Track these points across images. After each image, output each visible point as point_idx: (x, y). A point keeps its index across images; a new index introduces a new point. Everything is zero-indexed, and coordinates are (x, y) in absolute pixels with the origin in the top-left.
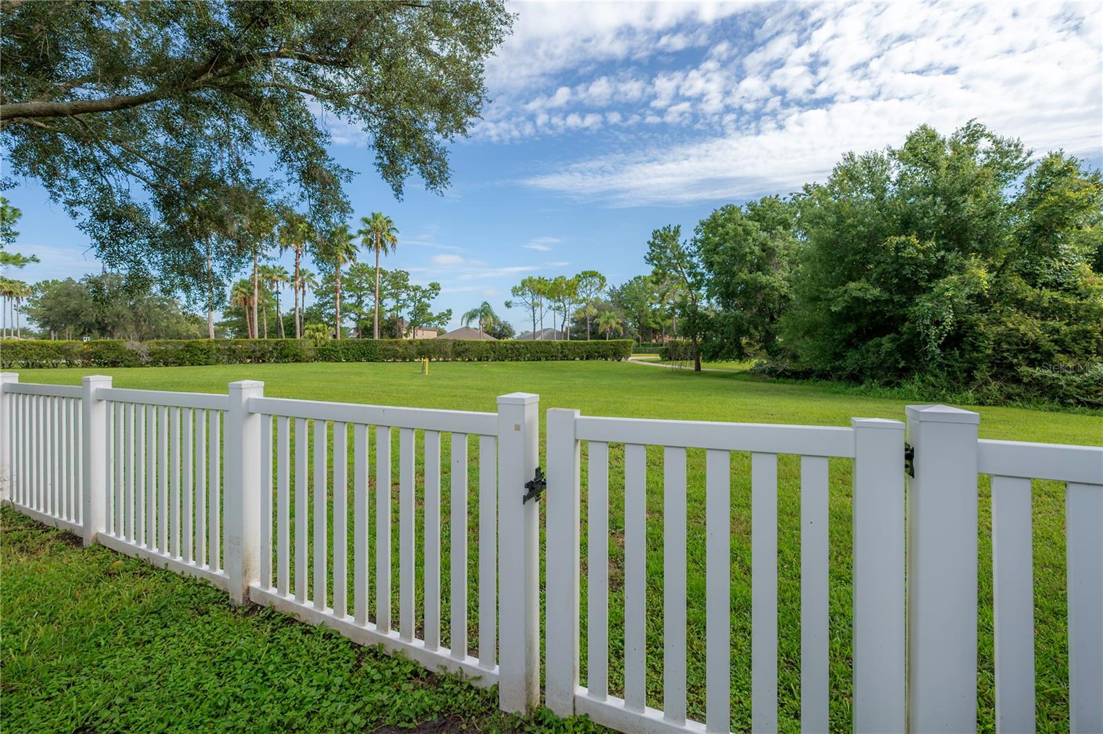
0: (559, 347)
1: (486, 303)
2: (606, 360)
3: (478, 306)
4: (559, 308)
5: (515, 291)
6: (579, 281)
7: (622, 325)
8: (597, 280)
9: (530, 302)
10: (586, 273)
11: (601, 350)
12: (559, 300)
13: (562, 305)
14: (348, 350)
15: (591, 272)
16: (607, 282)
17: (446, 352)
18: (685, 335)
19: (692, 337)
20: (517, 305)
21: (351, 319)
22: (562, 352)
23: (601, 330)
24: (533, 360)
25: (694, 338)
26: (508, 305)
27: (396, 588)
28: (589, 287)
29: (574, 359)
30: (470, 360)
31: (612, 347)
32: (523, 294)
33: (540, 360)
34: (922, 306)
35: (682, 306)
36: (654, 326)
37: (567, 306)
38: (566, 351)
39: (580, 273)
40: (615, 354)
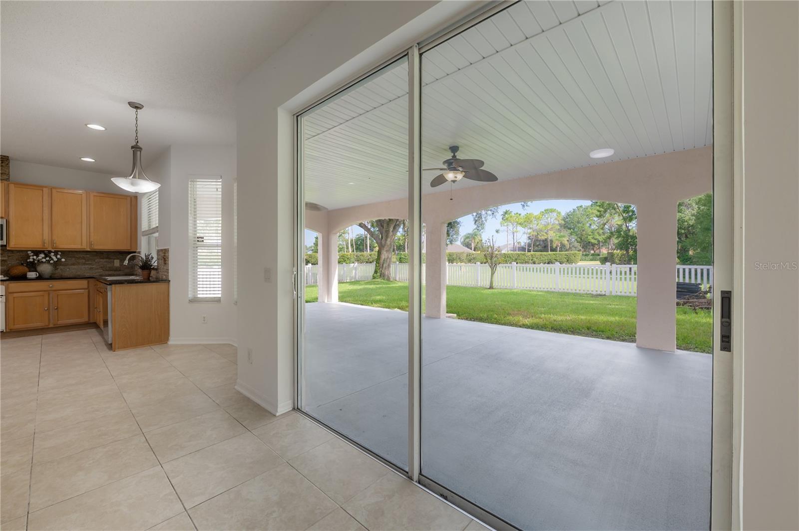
0: (530, 257)
5: (501, 223)
6: (543, 215)
7: (568, 241)
8: (555, 214)
9: (511, 229)
10: (547, 210)
11: (558, 258)
12: (530, 228)
15: (550, 209)
17: (463, 259)
18: (621, 249)
19: (626, 250)
22: (532, 260)
23: (554, 245)
25: (627, 251)
26: (497, 231)
28: (549, 219)
31: (565, 256)
32: (506, 225)
35: (619, 231)
36: (593, 241)
38: (535, 259)
39: (543, 210)
40: (568, 261)
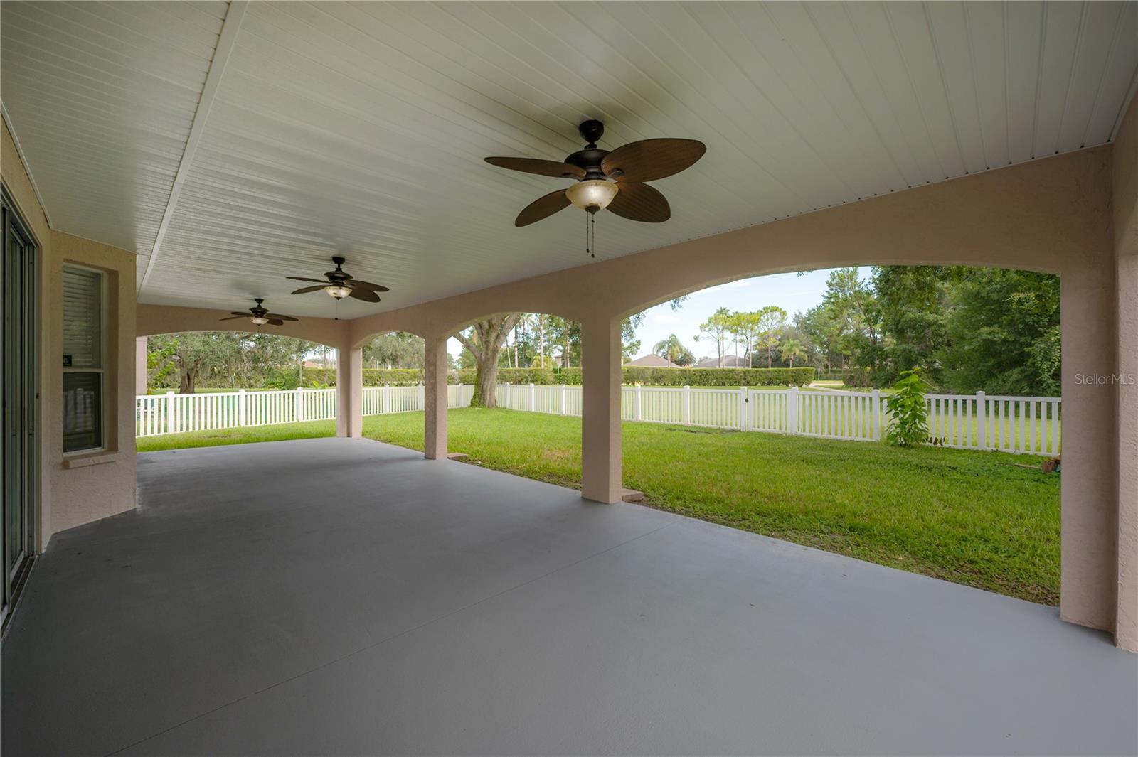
0: (742, 374)
1: (673, 335)
2: (787, 385)
3: (666, 338)
4: (742, 341)
5: (703, 327)
6: (761, 315)
7: (806, 352)
8: (778, 314)
9: (716, 336)
10: (767, 308)
11: (782, 377)
12: (742, 334)
13: (745, 338)
14: (576, 376)
15: (772, 307)
16: (788, 316)
17: (647, 378)
20: (704, 338)
21: (559, 350)
22: (744, 379)
23: (783, 358)
24: (719, 385)
26: (696, 339)
27: (712, 415)
28: (770, 320)
29: (756, 385)
30: (665, 385)
31: (794, 374)
32: (710, 330)
33: (725, 385)
34: (1037, 347)
37: (749, 339)
38: (749, 378)
39: (762, 309)
40: (795, 380)
